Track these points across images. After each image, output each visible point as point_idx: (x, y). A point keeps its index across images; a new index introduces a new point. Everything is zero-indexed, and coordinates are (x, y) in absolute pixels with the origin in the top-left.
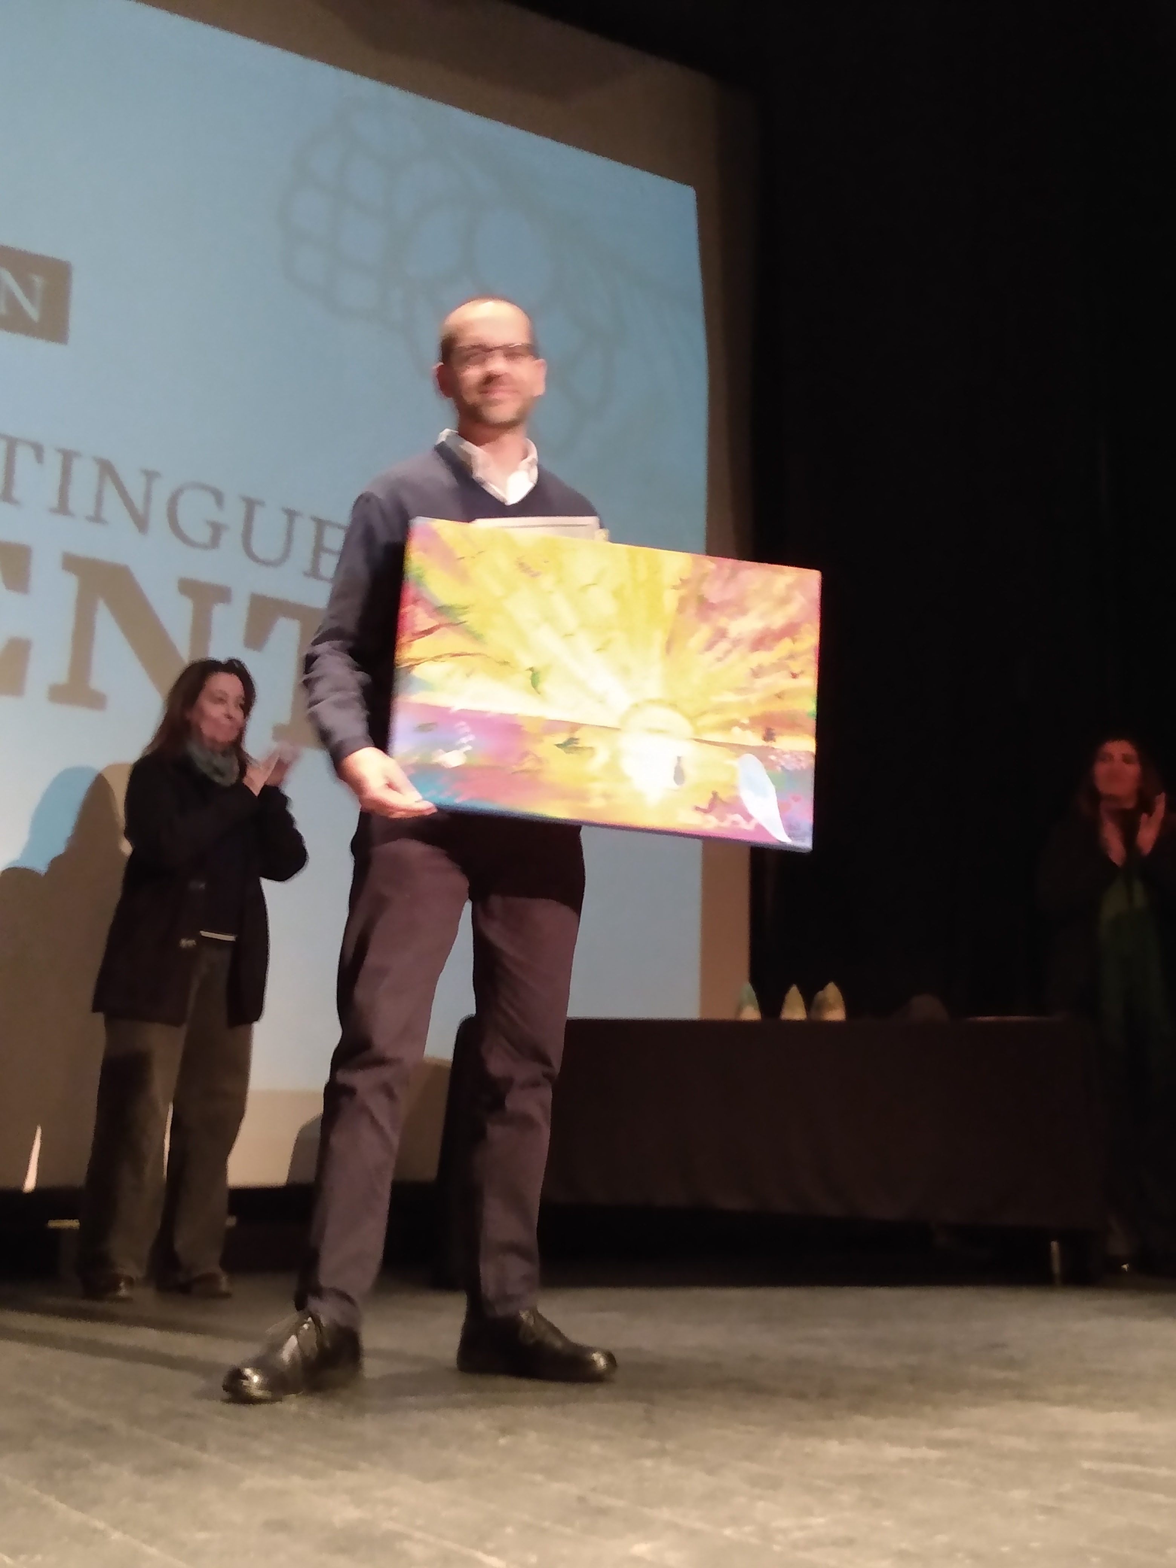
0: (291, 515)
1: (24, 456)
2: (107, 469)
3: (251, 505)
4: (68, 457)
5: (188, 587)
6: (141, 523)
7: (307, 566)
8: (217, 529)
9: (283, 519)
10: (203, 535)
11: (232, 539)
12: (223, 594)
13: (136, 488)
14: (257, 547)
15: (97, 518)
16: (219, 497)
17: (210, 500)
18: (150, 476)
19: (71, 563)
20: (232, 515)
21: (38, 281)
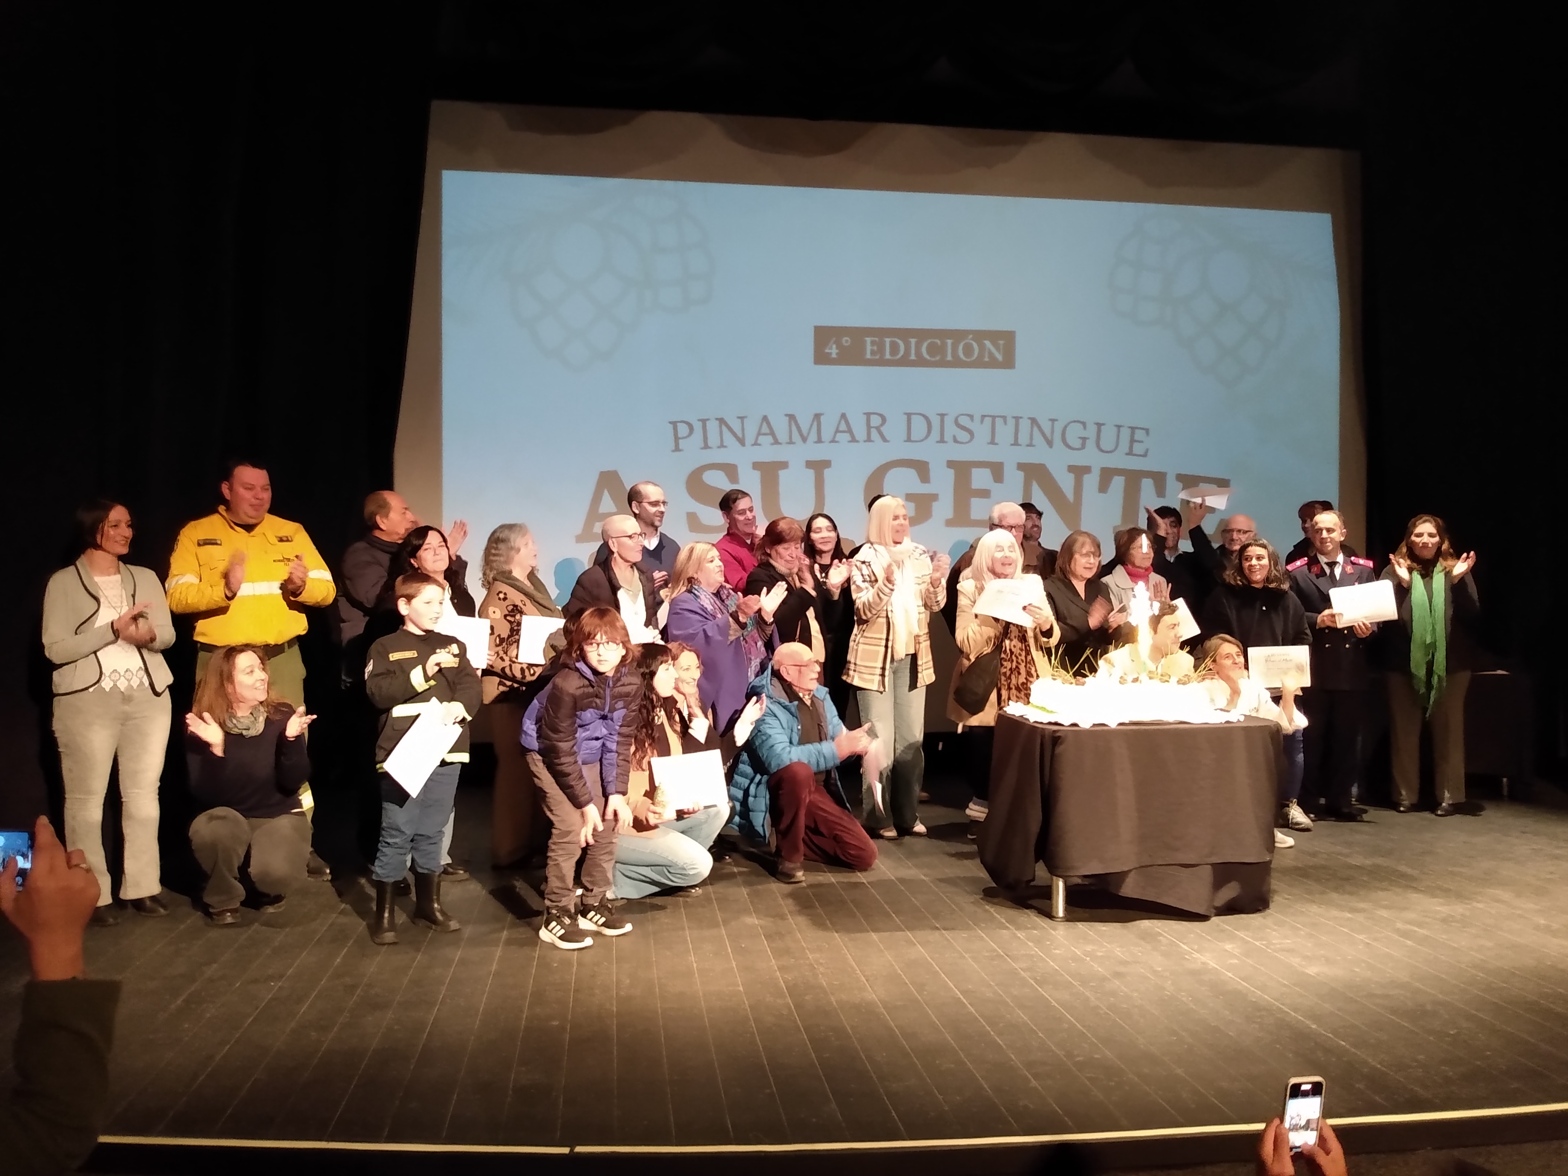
0: (1119, 427)
1: (999, 421)
2: (1034, 421)
3: (1099, 425)
4: (1017, 419)
5: (1072, 469)
6: (1050, 443)
7: (1127, 450)
8: (1084, 439)
9: (1115, 429)
10: (1077, 444)
11: (1091, 444)
12: (1087, 470)
13: (1046, 427)
14: (1102, 446)
15: (1030, 445)
16: (1084, 424)
17: (1081, 426)
18: (1054, 420)
19: (1021, 466)
20: (1091, 432)
21: (1001, 342)
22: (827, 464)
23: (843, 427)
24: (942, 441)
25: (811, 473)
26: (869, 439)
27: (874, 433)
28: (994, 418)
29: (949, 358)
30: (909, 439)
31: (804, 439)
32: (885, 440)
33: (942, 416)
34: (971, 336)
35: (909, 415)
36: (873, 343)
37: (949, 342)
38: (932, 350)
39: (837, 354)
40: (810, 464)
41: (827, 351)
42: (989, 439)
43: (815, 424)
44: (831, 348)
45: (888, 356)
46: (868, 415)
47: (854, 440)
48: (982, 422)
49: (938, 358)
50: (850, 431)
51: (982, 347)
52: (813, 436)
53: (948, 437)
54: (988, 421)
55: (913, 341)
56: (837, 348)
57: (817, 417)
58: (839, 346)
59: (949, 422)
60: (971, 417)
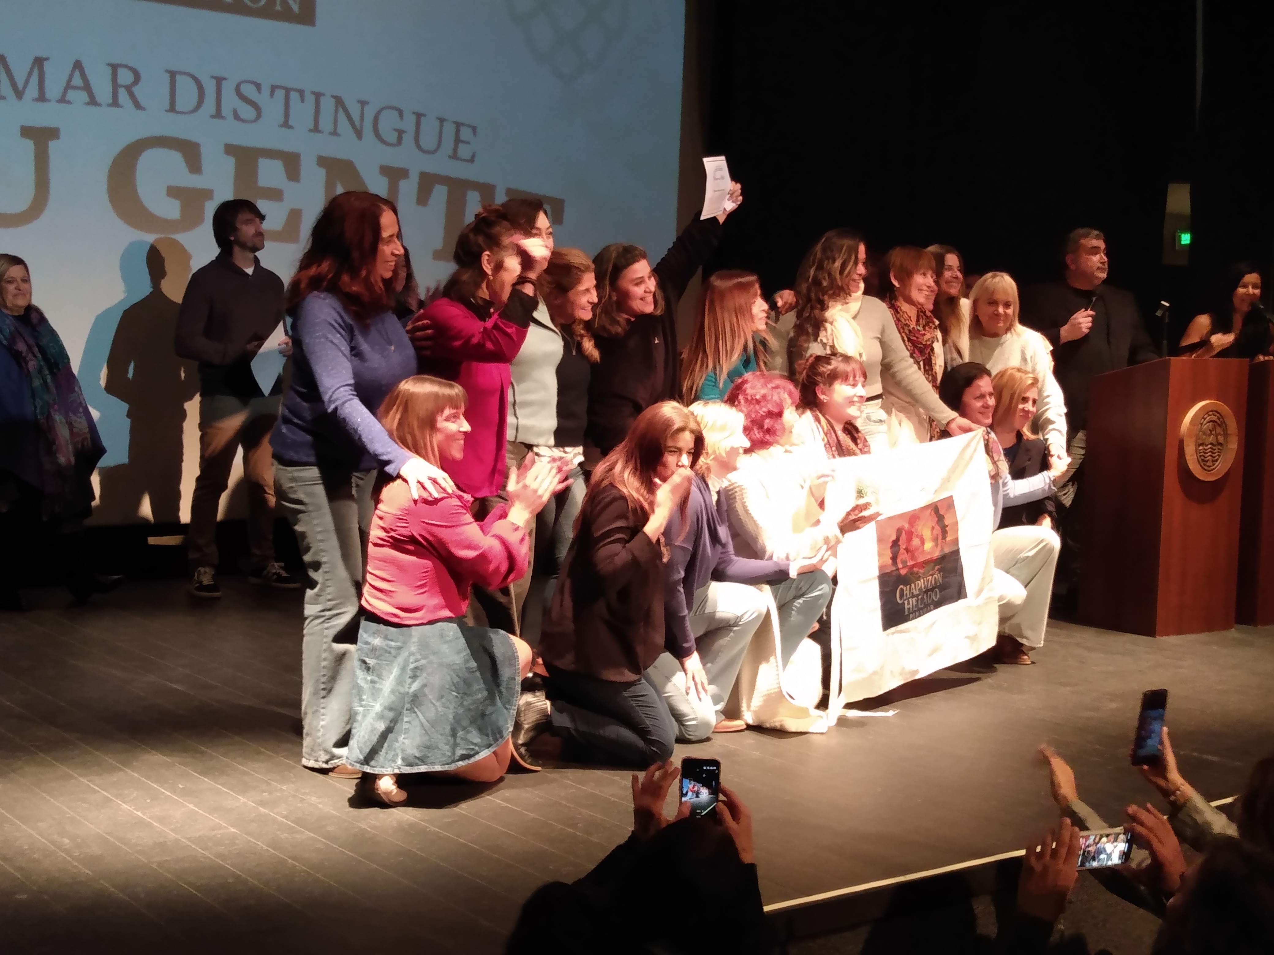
0: (442, 120)
1: (294, 96)
2: (339, 101)
3: (419, 116)
4: (318, 96)
5: (385, 171)
6: (359, 134)
7: (450, 152)
8: (401, 133)
9: (437, 123)
11: (408, 139)
12: (403, 173)
13: (355, 110)
14: (422, 143)
15: (334, 133)
16: (401, 113)
17: (396, 113)
18: (363, 103)
19: (323, 161)
20: (409, 124)
22: (53, 133)
23: (77, 81)
24: (218, 115)
25: (29, 145)
26: (115, 103)
27: (123, 95)
28: (288, 91)
30: (172, 108)
32: (138, 105)
33: (219, 81)
35: (173, 75)
40: (27, 132)
42: (281, 119)
43: (36, 73)
46: (114, 68)
47: (93, 101)
48: (272, 94)
50: (87, 87)
52: (32, 91)
53: (226, 111)
54: (279, 94)
57: (39, 62)
59: (228, 90)
60: (258, 86)
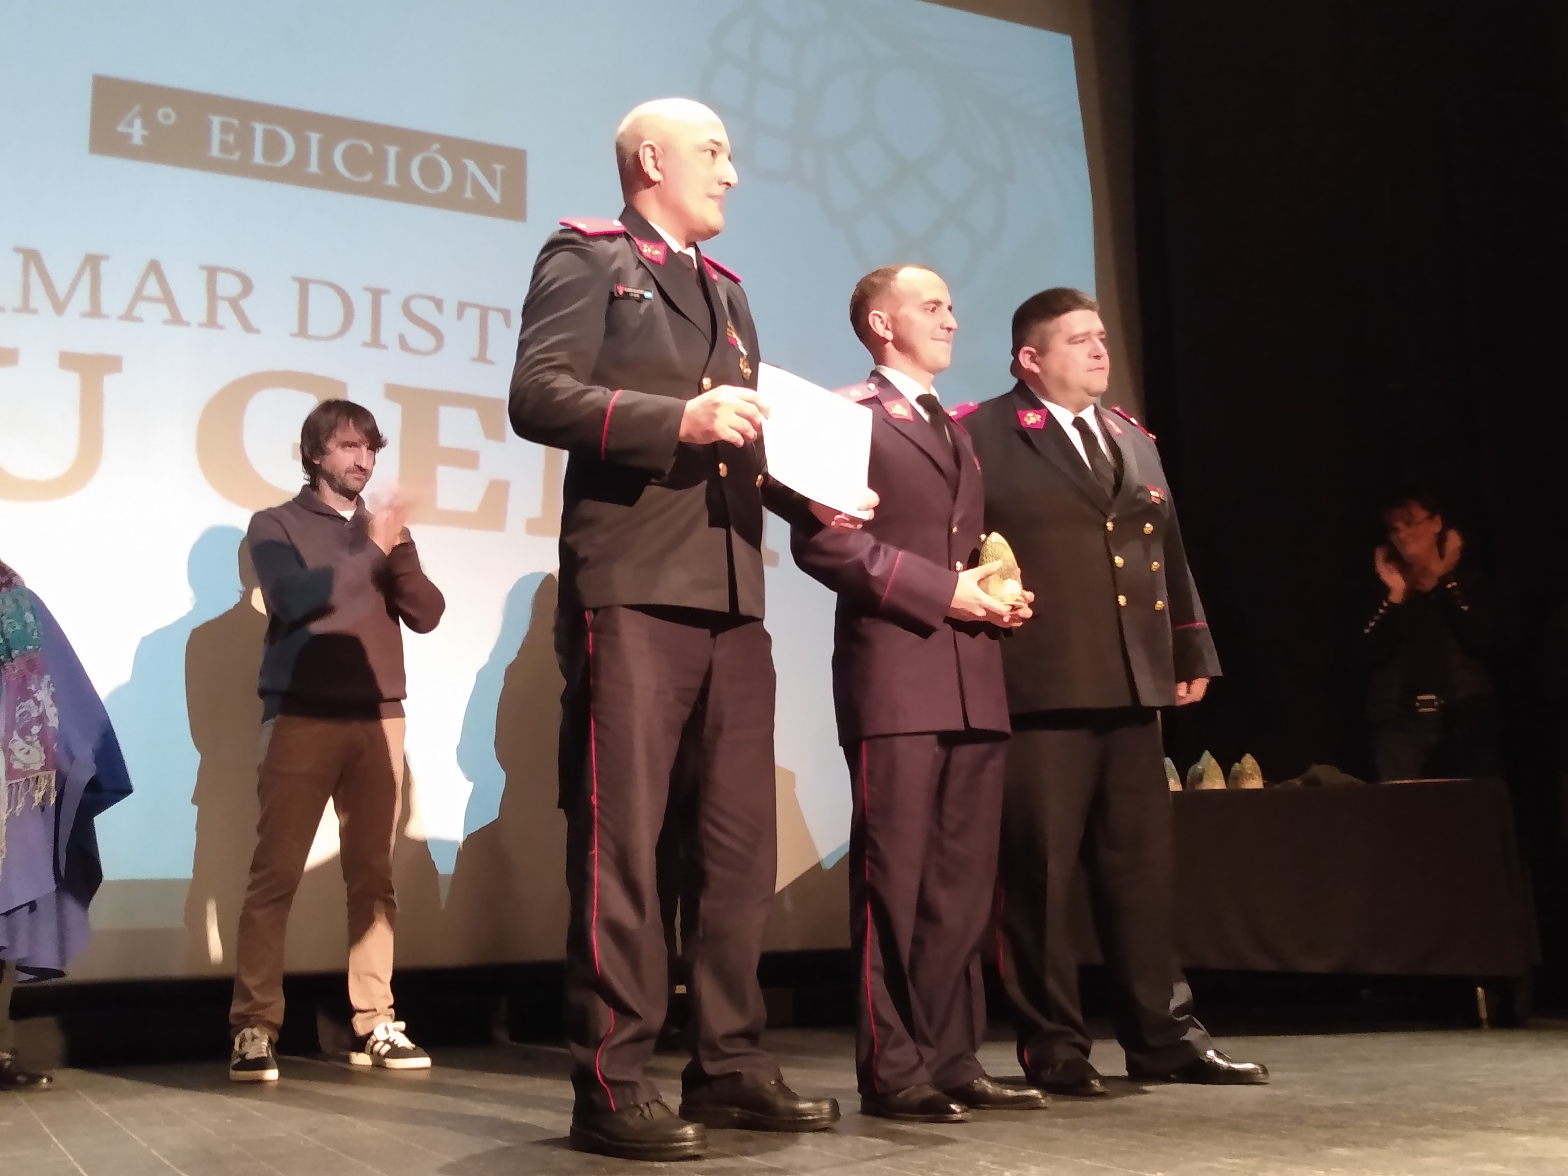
1: (495, 318)
21: (498, 168)
22: (113, 364)
23: (152, 288)
24: (375, 341)
25: (72, 380)
26: (212, 321)
27: (225, 312)
28: (484, 311)
29: (391, 180)
30: (303, 331)
31: (59, 307)
32: (247, 326)
33: (377, 294)
34: (436, 146)
35: (304, 285)
36: (226, 128)
37: (392, 151)
38: (353, 158)
39: (144, 138)
40: (68, 361)
41: (121, 128)
42: (475, 351)
43: (86, 279)
44: (131, 124)
45: (258, 158)
46: (212, 272)
47: (176, 318)
48: (460, 315)
49: (368, 177)
50: (168, 298)
51: (460, 172)
52: (81, 300)
53: (388, 335)
54: (472, 315)
55: (315, 138)
56: (145, 126)
57: (93, 262)
58: (149, 122)
59: (391, 307)
60: (439, 304)
